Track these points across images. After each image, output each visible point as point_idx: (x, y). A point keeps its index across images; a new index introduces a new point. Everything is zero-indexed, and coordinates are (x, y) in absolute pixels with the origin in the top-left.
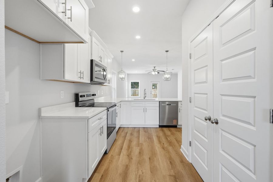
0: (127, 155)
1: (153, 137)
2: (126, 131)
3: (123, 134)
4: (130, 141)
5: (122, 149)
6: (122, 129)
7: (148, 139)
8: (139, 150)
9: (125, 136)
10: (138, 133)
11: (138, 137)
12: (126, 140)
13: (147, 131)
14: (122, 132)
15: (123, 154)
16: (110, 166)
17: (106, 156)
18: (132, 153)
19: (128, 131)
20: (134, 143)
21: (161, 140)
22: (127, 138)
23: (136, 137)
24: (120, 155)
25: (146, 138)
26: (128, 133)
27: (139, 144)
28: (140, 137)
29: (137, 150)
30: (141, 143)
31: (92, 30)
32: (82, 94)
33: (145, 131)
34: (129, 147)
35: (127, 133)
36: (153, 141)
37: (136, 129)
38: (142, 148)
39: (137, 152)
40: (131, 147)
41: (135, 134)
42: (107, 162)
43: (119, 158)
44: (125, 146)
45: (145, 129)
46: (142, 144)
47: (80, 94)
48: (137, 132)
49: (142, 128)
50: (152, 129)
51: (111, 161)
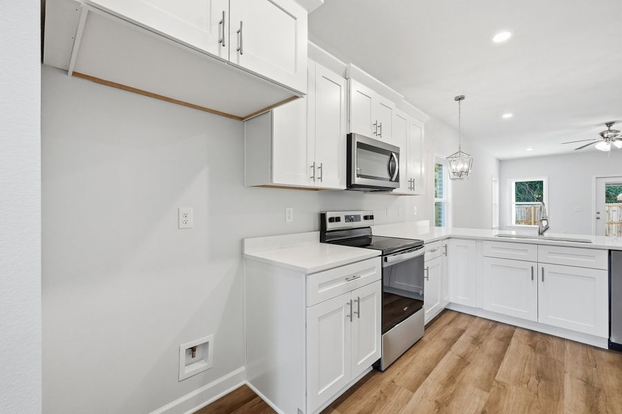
0: (436, 402)
1: (562, 381)
2: (461, 326)
3: (448, 332)
4: (463, 361)
5: (427, 375)
6: (450, 317)
7: (538, 378)
8: (483, 403)
9: (454, 341)
10: (502, 343)
11: (499, 359)
12: (449, 354)
13: (545, 349)
14: (448, 324)
15: (425, 393)
16: (376, 409)
17: (378, 376)
18: (454, 404)
19: (466, 327)
20: (475, 372)
21: (602, 403)
22: (455, 346)
23: (490, 356)
24: (414, 391)
25: (527, 371)
26: (466, 332)
27: (489, 382)
28: (506, 360)
29: (477, 400)
30: (498, 382)
31: (347, 63)
32: (335, 215)
33: (533, 347)
34: (452, 378)
35: (464, 331)
36: (560, 394)
37: (499, 328)
38: (497, 402)
39: (476, 407)
40: (458, 380)
41: (491, 345)
42: (373, 395)
43: (410, 399)
44: (442, 370)
45: (537, 338)
46: (503, 388)
47: (329, 215)
48: (501, 340)
49: (527, 332)
50: (568, 346)
51: (383, 398)
